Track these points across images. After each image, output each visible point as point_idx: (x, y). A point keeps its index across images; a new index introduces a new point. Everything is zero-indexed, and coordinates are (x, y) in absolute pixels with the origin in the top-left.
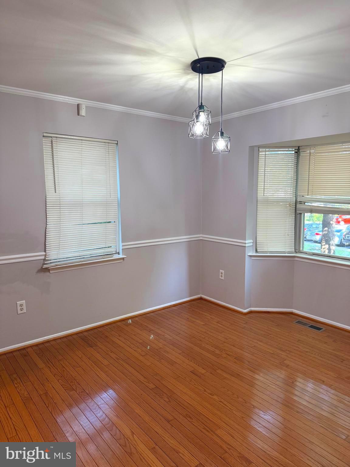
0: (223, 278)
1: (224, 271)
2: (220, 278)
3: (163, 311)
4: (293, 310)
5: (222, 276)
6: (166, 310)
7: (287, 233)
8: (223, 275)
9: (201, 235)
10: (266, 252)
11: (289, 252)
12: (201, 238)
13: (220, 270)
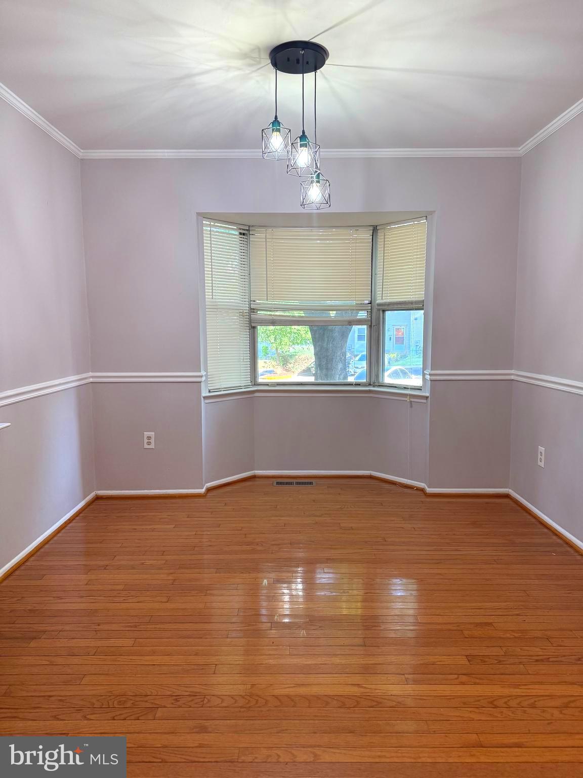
0: (152, 446)
1: (153, 433)
2: (146, 446)
3: (60, 535)
4: (256, 471)
5: (149, 443)
6: (63, 531)
7: (242, 358)
8: (152, 441)
9: (91, 374)
10: (219, 389)
11: (245, 386)
12: (91, 380)
13: (145, 433)
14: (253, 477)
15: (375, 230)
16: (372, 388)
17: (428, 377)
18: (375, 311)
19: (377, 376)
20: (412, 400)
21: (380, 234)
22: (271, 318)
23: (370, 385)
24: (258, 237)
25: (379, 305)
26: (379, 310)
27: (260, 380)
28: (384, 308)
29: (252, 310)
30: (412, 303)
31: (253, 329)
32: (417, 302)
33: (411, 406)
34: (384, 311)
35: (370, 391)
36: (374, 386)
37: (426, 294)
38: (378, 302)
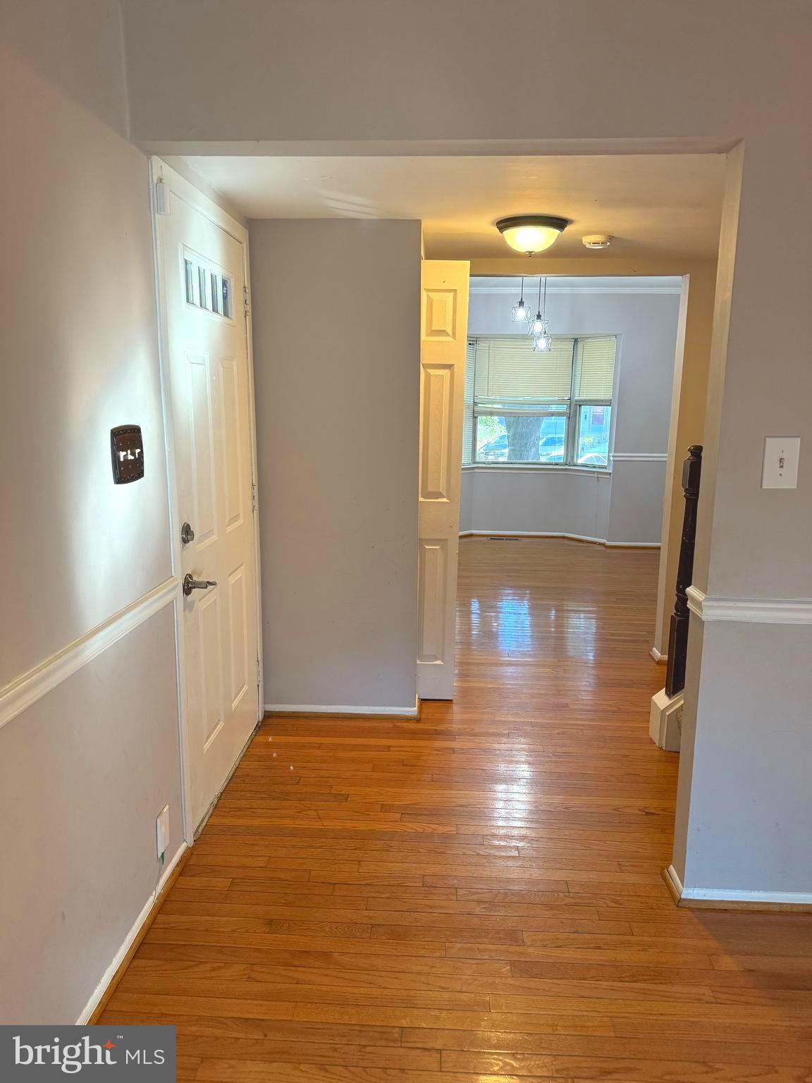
4: (472, 531)
11: (467, 463)
14: (471, 535)
15: (576, 341)
16: (568, 467)
17: (611, 458)
18: (573, 405)
19: (573, 458)
20: (599, 476)
21: (580, 345)
22: (490, 410)
23: (566, 464)
24: (482, 345)
25: (576, 401)
26: (576, 405)
27: (477, 460)
28: (581, 403)
29: (475, 404)
30: (602, 401)
31: (475, 418)
32: (606, 401)
33: (598, 481)
34: (580, 406)
35: (566, 470)
36: (569, 466)
37: (613, 395)
38: (576, 398)
